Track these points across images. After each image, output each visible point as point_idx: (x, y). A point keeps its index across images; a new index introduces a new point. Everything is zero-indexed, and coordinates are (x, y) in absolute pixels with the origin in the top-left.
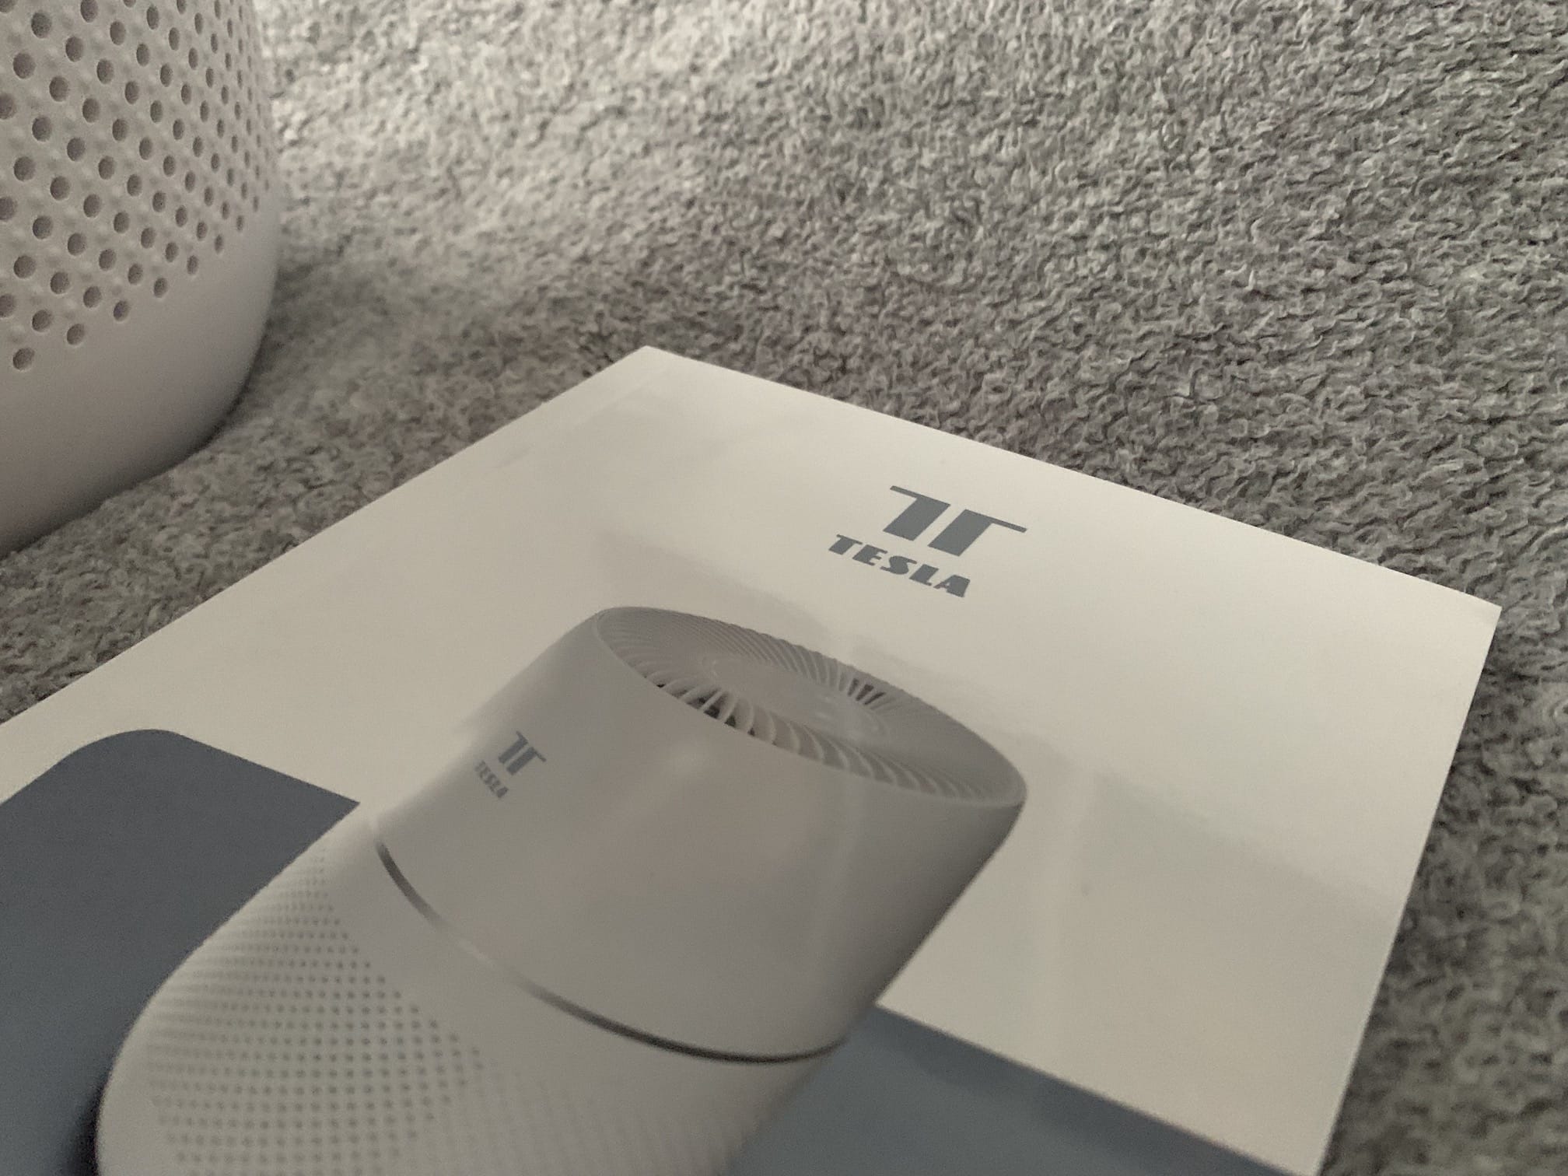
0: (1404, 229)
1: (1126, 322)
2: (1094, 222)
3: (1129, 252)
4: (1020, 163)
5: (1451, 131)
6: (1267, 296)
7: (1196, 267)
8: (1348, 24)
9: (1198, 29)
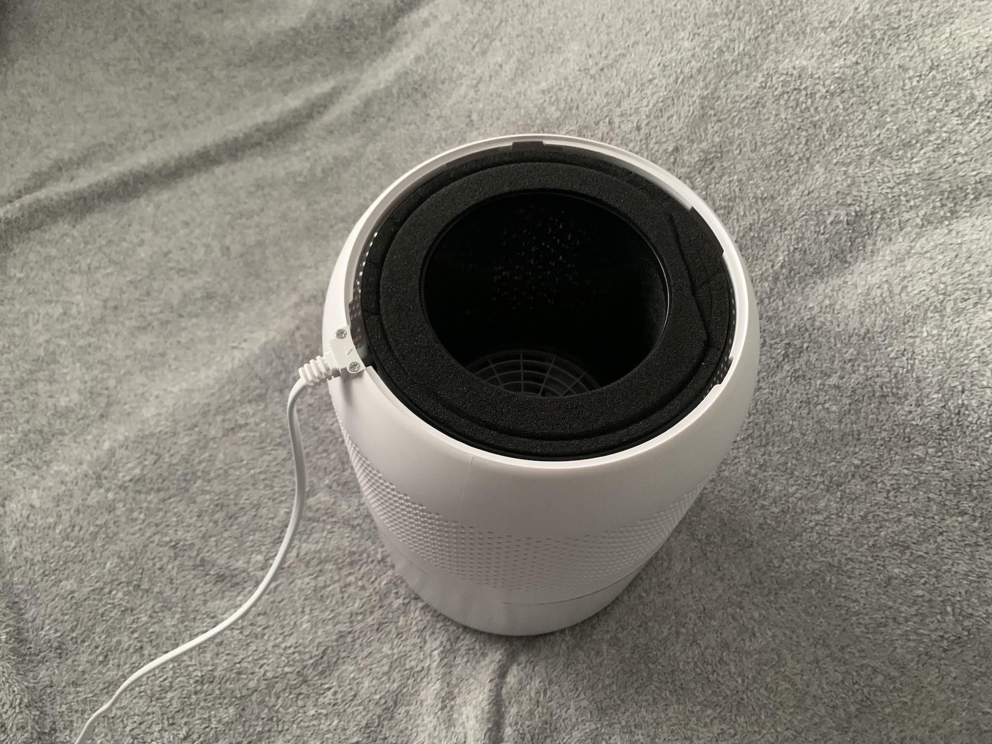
0: (886, 553)
1: (819, 556)
2: (817, 525)
3: (823, 537)
4: (801, 499)
5: (903, 532)
6: (851, 560)
7: (837, 546)
8: (888, 492)
9: (853, 476)
